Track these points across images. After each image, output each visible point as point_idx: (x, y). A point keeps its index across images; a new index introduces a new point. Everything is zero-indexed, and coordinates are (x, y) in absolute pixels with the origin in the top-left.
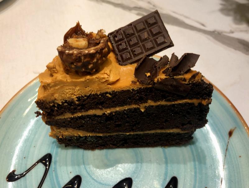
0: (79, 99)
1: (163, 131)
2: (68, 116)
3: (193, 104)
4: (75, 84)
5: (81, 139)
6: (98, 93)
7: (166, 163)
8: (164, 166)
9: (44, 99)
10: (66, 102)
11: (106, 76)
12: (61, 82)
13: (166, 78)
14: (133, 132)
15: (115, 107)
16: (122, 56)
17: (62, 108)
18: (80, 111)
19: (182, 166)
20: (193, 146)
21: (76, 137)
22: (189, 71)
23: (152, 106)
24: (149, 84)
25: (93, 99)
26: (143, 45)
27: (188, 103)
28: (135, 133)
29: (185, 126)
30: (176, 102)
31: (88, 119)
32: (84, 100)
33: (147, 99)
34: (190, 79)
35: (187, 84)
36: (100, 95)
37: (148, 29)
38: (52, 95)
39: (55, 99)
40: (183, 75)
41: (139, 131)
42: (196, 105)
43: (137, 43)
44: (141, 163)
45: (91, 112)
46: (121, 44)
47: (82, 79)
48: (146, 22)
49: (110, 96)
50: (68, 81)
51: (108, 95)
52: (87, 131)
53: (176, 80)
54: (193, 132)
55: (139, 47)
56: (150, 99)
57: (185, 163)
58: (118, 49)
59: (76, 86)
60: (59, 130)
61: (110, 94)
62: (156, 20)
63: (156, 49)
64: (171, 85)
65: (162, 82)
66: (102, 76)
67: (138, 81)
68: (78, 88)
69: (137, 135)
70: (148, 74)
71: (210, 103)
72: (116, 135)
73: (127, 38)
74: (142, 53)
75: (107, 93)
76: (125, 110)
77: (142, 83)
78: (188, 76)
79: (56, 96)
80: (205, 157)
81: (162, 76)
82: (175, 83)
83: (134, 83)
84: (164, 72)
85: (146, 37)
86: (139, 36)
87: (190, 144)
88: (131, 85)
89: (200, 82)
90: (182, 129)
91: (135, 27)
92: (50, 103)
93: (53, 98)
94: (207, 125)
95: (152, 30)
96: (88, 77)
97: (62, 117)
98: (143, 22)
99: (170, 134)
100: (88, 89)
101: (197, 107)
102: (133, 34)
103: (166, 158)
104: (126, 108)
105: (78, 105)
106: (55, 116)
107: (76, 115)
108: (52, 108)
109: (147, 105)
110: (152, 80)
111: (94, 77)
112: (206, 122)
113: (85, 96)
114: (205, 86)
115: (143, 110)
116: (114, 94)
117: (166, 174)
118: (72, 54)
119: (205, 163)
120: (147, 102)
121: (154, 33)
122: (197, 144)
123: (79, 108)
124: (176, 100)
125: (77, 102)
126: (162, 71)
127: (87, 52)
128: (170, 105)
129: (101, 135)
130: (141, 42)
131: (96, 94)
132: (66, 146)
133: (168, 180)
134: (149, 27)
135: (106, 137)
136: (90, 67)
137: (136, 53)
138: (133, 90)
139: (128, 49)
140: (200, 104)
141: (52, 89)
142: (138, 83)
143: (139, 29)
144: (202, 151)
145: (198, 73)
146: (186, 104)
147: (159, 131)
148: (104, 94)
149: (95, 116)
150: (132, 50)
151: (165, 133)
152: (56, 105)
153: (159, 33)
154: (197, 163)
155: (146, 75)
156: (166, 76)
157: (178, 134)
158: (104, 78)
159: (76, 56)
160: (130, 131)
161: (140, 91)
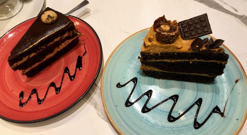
0: (161, 53)
1: (199, 74)
2: (153, 60)
3: (217, 63)
4: (161, 47)
5: (155, 72)
6: (171, 52)
7: (198, 91)
8: (196, 92)
9: (145, 52)
10: (155, 54)
11: (177, 45)
12: (155, 45)
13: (206, 50)
14: (183, 73)
15: (178, 59)
16: (184, 35)
17: (152, 57)
18: (160, 59)
19: (206, 94)
20: (213, 85)
21: (153, 71)
22: (218, 47)
23: (196, 61)
24: (197, 51)
25: (168, 54)
26: (197, 31)
27: (215, 62)
28: (184, 73)
29: (211, 74)
30: (209, 61)
31: (162, 63)
32: (163, 55)
33: (195, 58)
34: (218, 51)
35: (216, 54)
36: (172, 53)
37: (200, 23)
38: (149, 50)
39: (150, 52)
40: (214, 49)
41: (186, 73)
42: (219, 64)
43: (193, 30)
44: (184, 89)
45: (165, 60)
46: (185, 29)
47: (166, 45)
48: (200, 19)
49: (176, 54)
50: (159, 45)
51: (175, 54)
52: (160, 69)
53: (210, 51)
54: (215, 77)
55: (194, 32)
56: (196, 58)
57: (208, 92)
58: (183, 31)
59: (161, 48)
60: (146, 67)
61: (177, 53)
62: (205, 19)
63: (203, 34)
64: (208, 53)
65: (204, 51)
66: (175, 45)
67: (192, 49)
68: (162, 49)
69: (185, 74)
70: (197, 46)
71: (226, 64)
72: (174, 73)
73: (188, 26)
74: (195, 35)
75: (175, 53)
76: (182, 62)
77: (193, 50)
78: (217, 50)
79: (151, 51)
80: (219, 91)
81: (204, 48)
82: (210, 52)
83: (189, 49)
84: (205, 46)
85: (198, 27)
86: (195, 26)
87: (212, 84)
88: (188, 50)
89: (222, 53)
90: (209, 75)
91: (194, 21)
92: (147, 54)
93: (149, 52)
94: (223, 74)
95: (202, 24)
96: (168, 45)
97: (150, 61)
98: (198, 19)
99: (202, 76)
100: (167, 50)
101: (219, 65)
102: (192, 25)
103: (198, 88)
104: (183, 60)
105: (160, 56)
106: (147, 60)
107: (157, 61)
108: (147, 57)
109: (194, 60)
110: (199, 50)
111: (171, 45)
112: (223, 73)
113: (165, 53)
114: (225, 55)
115: (191, 63)
116: (179, 53)
117: (197, 96)
118: (165, 35)
119: (219, 94)
120: (194, 59)
121: (203, 26)
122: (216, 84)
123: (160, 57)
124: (209, 60)
125: (160, 55)
126: (204, 45)
127: (171, 34)
128: (205, 62)
129: (166, 72)
130: (196, 29)
131: (170, 53)
132: (145, 75)
133: (197, 99)
134: (201, 22)
135: (168, 73)
136: (171, 41)
137: (192, 34)
138: (188, 53)
139: (188, 32)
140: (221, 64)
141: (150, 48)
142: (191, 50)
143: (195, 22)
144: (218, 88)
145: (222, 49)
146: (213, 62)
147: (197, 74)
148: (173, 53)
149: (166, 62)
150: (190, 33)
151: (200, 76)
152: (150, 55)
153: (206, 26)
154: (214, 94)
155: (196, 47)
156: (206, 48)
157: (207, 77)
158: (176, 46)
159: (166, 36)
160: (181, 72)
161: (192, 54)
